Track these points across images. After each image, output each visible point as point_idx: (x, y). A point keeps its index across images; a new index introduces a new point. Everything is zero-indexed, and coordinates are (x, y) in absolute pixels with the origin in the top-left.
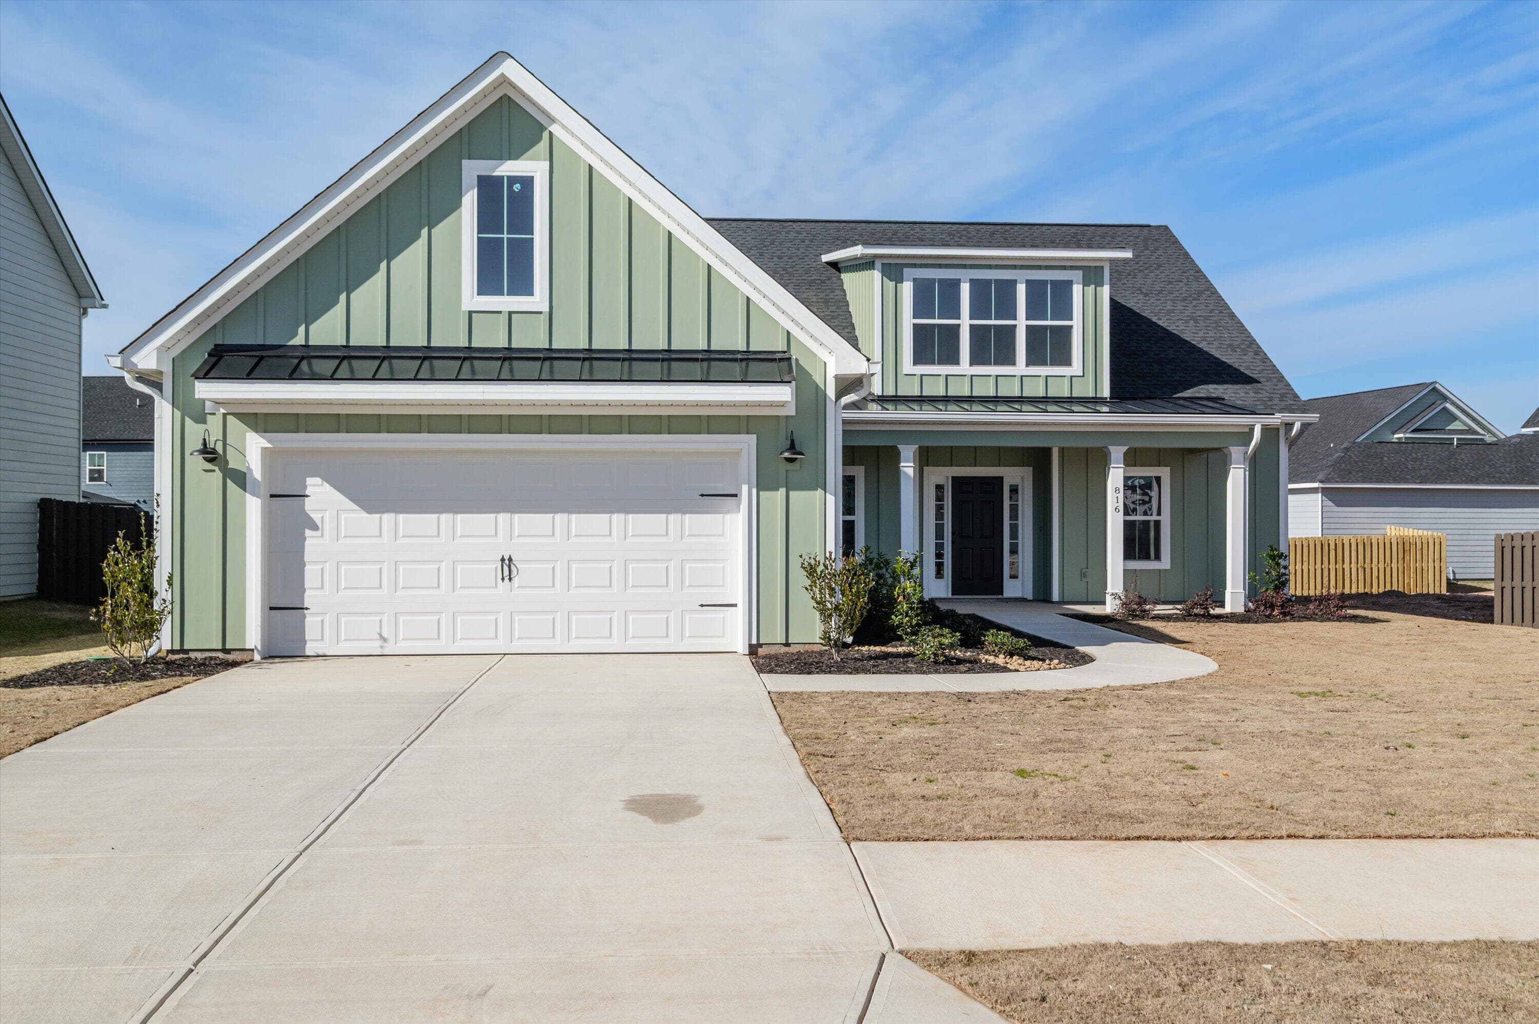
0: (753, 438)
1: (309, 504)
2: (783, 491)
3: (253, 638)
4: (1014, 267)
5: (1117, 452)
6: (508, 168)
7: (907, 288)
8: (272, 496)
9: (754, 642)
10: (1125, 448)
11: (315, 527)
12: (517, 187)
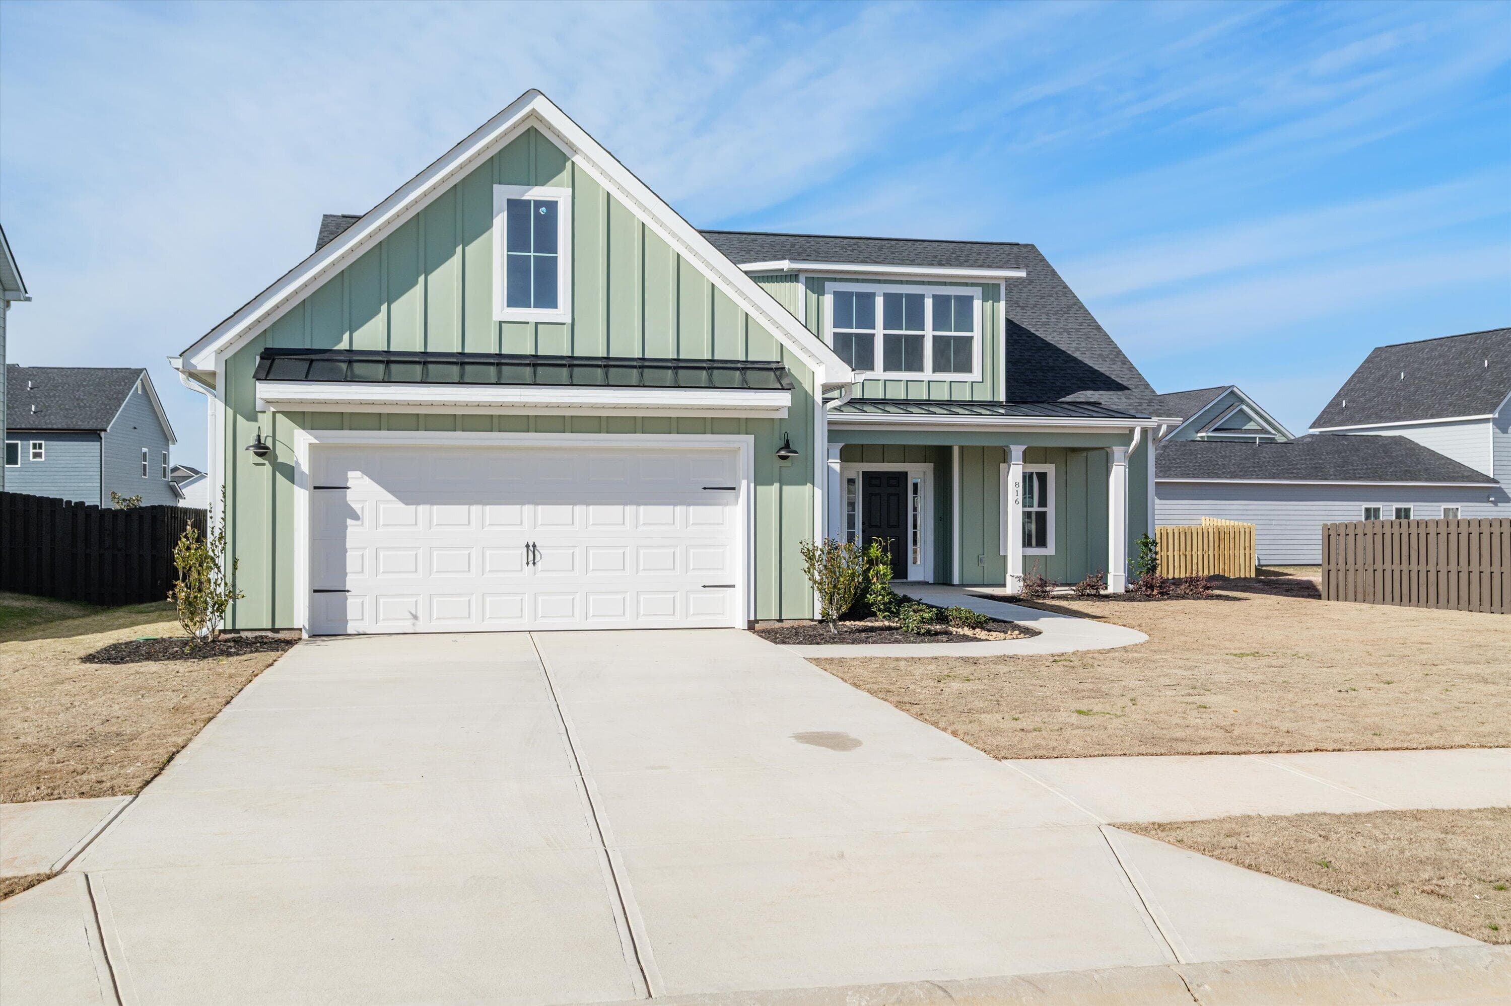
0: (751, 438)
1: (351, 496)
2: (777, 485)
3: (301, 618)
4: (923, 283)
5: (1017, 451)
6: (535, 193)
7: (828, 301)
8: (315, 488)
9: (752, 618)
10: (1024, 447)
11: (356, 517)
12: (543, 210)
